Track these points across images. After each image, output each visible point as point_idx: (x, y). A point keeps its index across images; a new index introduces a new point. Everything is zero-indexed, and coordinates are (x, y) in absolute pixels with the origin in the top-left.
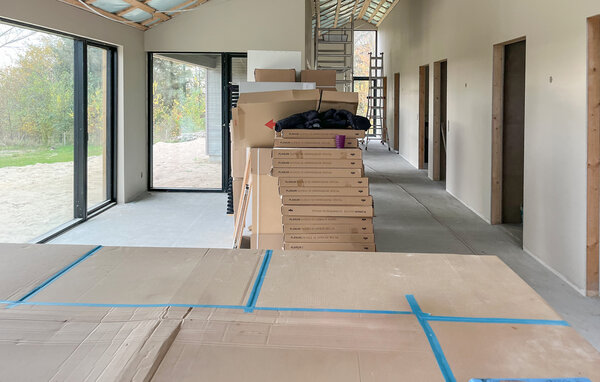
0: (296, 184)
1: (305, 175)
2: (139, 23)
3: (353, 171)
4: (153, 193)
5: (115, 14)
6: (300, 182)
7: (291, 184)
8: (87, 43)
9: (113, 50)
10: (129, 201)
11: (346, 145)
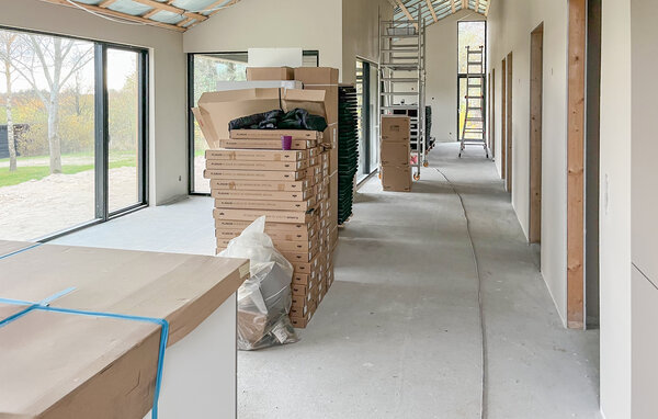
0: (228, 187)
1: (238, 177)
2: (175, 25)
3: (287, 173)
4: (191, 197)
5: (140, 16)
6: (232, 185)
7: (224, 187)
8: (106, 45)
9: (144, 53)
10: (160, 204)
11: (293, 146)
